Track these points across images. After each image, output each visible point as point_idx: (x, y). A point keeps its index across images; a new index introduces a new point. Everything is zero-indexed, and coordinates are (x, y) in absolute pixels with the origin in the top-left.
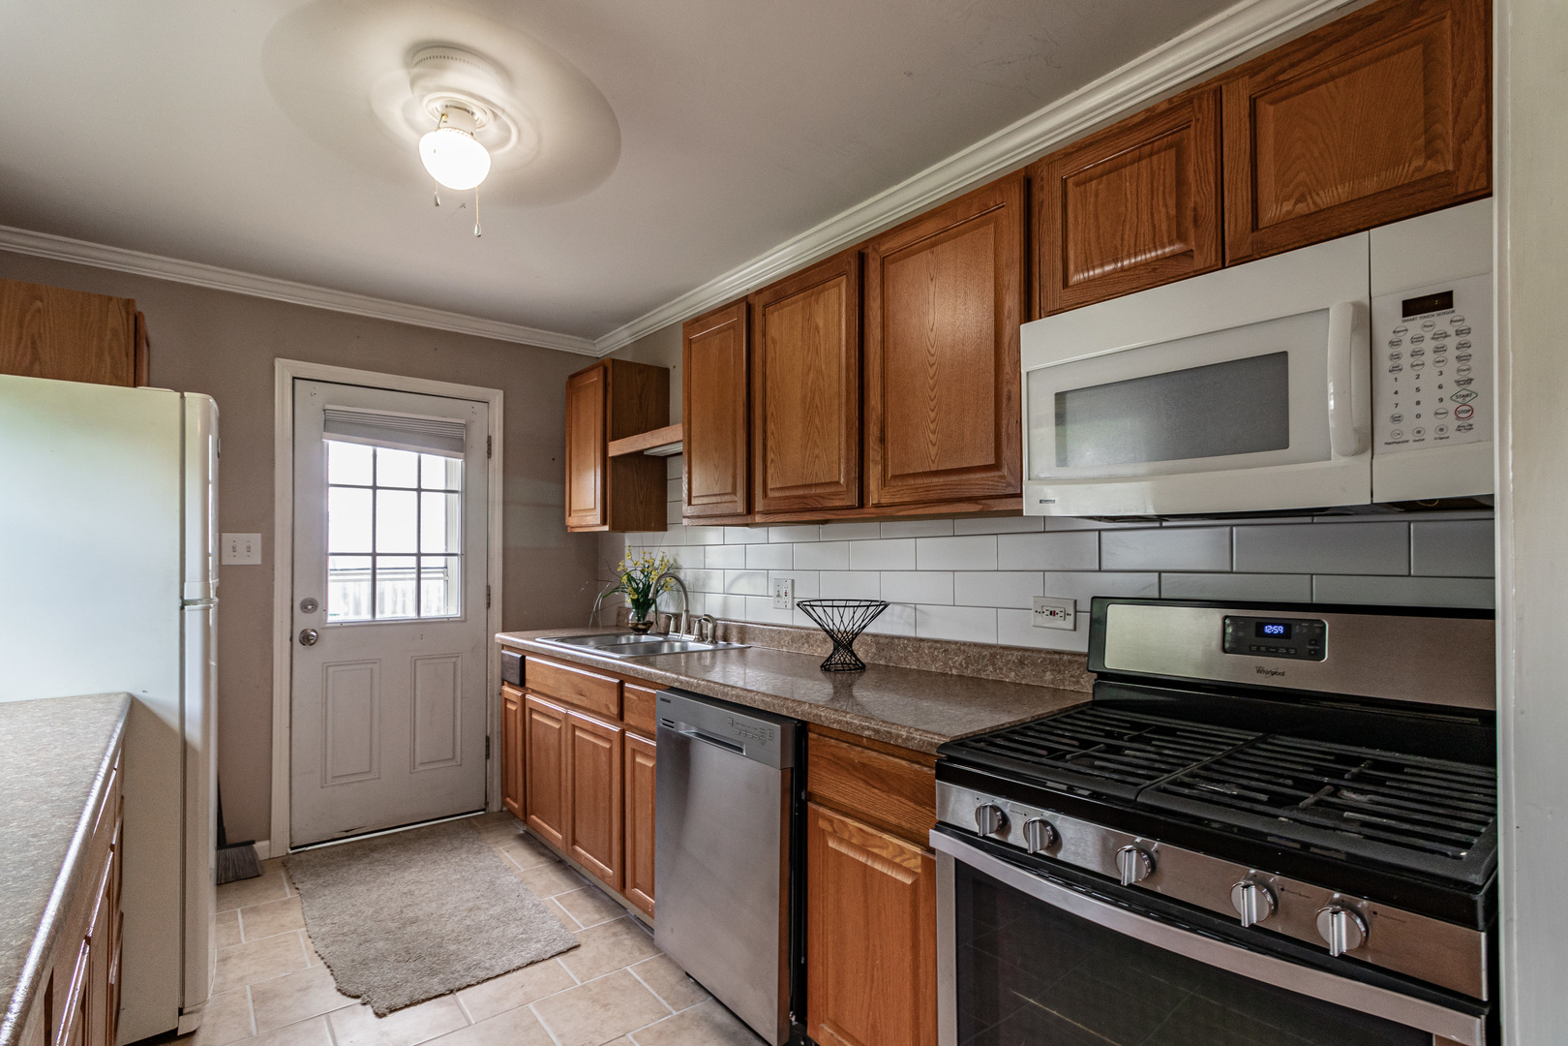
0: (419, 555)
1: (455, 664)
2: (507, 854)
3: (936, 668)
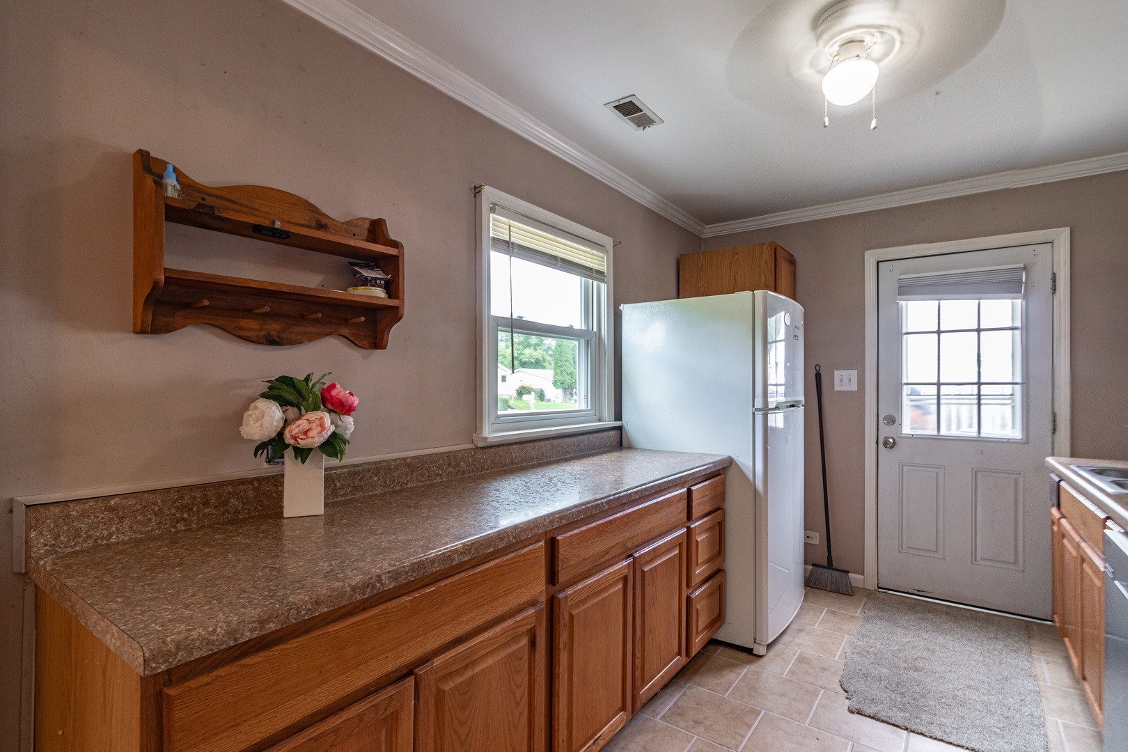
0: (979, 384)
1: (1016, 481)
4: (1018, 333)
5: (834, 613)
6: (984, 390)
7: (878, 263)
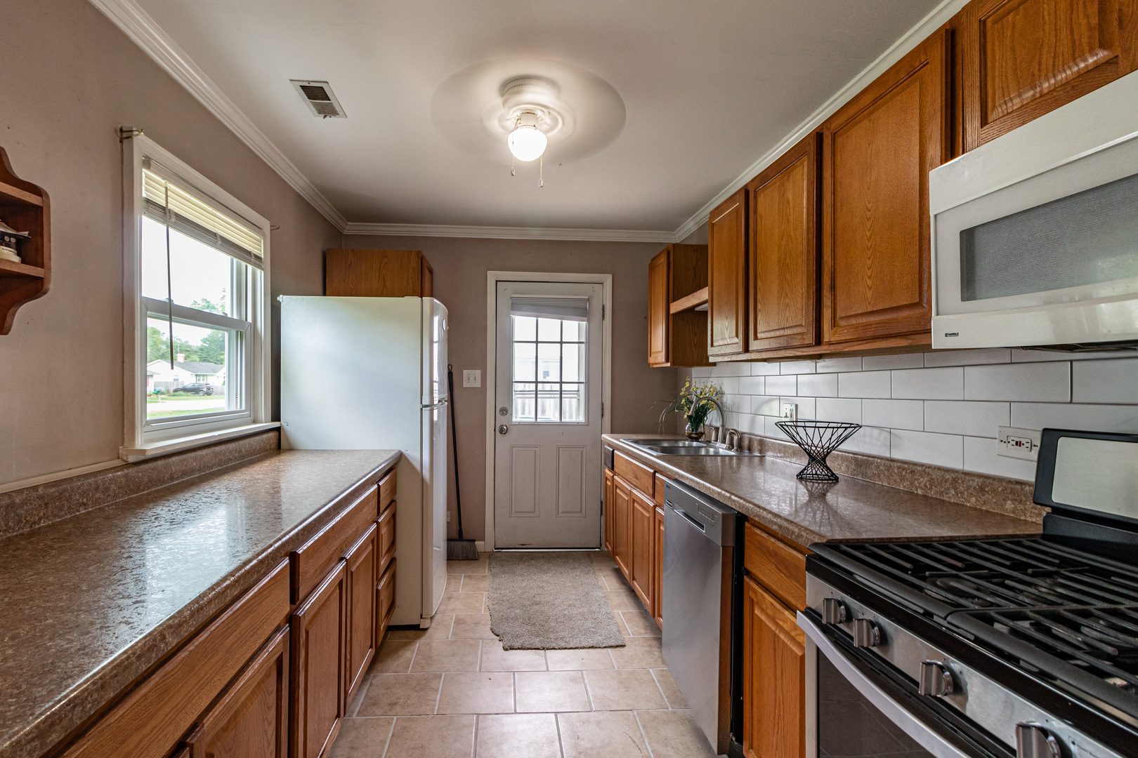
0: (561, 383)
1: (582, 452)
2: (603, 578)
3: (904, 487)
4: (583, 346)
5: (470, 577)
6: (565, 387)
7: (497, 281)
